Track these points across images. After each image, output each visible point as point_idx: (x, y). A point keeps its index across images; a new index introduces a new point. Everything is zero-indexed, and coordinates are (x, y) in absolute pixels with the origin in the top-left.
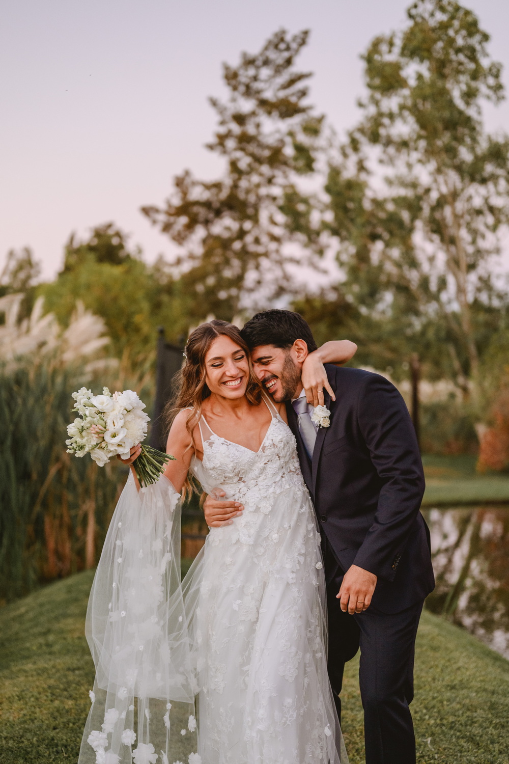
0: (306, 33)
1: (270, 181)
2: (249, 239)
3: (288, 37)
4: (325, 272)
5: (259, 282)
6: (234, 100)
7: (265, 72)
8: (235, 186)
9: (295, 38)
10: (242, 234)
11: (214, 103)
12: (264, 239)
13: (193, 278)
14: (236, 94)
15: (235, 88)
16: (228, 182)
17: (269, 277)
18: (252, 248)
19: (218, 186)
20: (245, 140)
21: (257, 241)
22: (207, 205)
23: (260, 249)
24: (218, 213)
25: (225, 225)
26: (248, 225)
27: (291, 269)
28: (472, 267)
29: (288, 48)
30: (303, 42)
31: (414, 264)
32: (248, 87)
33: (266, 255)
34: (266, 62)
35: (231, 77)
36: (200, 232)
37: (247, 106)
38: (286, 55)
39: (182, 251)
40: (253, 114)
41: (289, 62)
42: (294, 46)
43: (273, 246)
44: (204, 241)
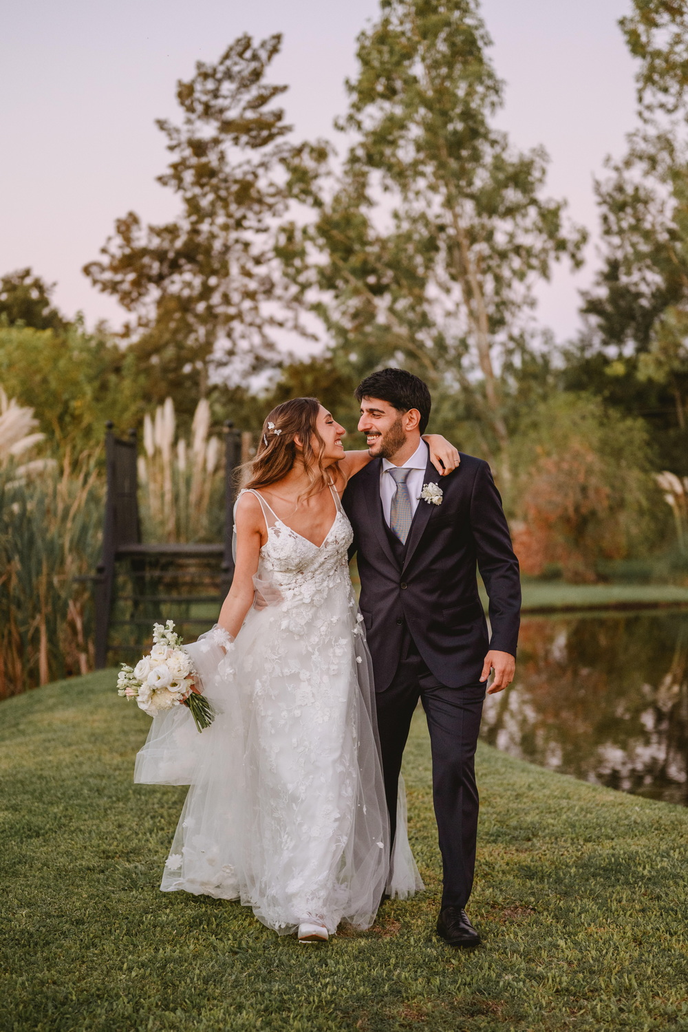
0: (278, 38)
1: (239, 225)
2: (216, 299)
3: (256, 43)
4: (315, 338)
5: (231, 353)
6: (189, 121)
7: (227, 87)
8: (195, 231)
9: (263, 45)
10: (207, 292)
11: (162, 125)
12: (235, 297)
13: (145, 351)
14: (193, 116)
15: (191, 109)
16: (185, 225)
17: (243, 345)
18: (220, 310)
19: (172, 231)
20: (206, 174)
21: (226, 300)
22: (160, 255)
23: (232, 311)
24: (175, 267)
25: (184, 282)
26: (213, 281)
27: (272, 333)
28: (496, 323)
29: (255, 57)
30: (274, 50)
31: (425, 322)
32: (207, 107)
33: (239, 316)
34: (229, 75)
35: (185, 93)
36: (154, 293)
37: (207, 130)
38: (254, 65)
39: (132, 318)
40: (216, 141)
41: (257, 75)
42: (263, 54)
43: (247, 304)
44: (160, 303)
